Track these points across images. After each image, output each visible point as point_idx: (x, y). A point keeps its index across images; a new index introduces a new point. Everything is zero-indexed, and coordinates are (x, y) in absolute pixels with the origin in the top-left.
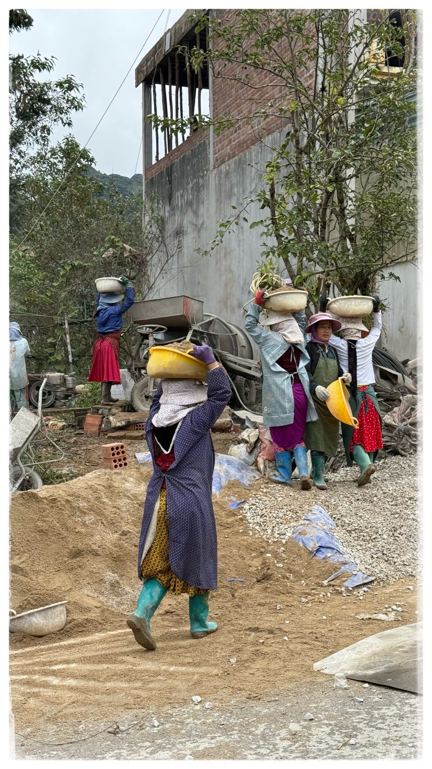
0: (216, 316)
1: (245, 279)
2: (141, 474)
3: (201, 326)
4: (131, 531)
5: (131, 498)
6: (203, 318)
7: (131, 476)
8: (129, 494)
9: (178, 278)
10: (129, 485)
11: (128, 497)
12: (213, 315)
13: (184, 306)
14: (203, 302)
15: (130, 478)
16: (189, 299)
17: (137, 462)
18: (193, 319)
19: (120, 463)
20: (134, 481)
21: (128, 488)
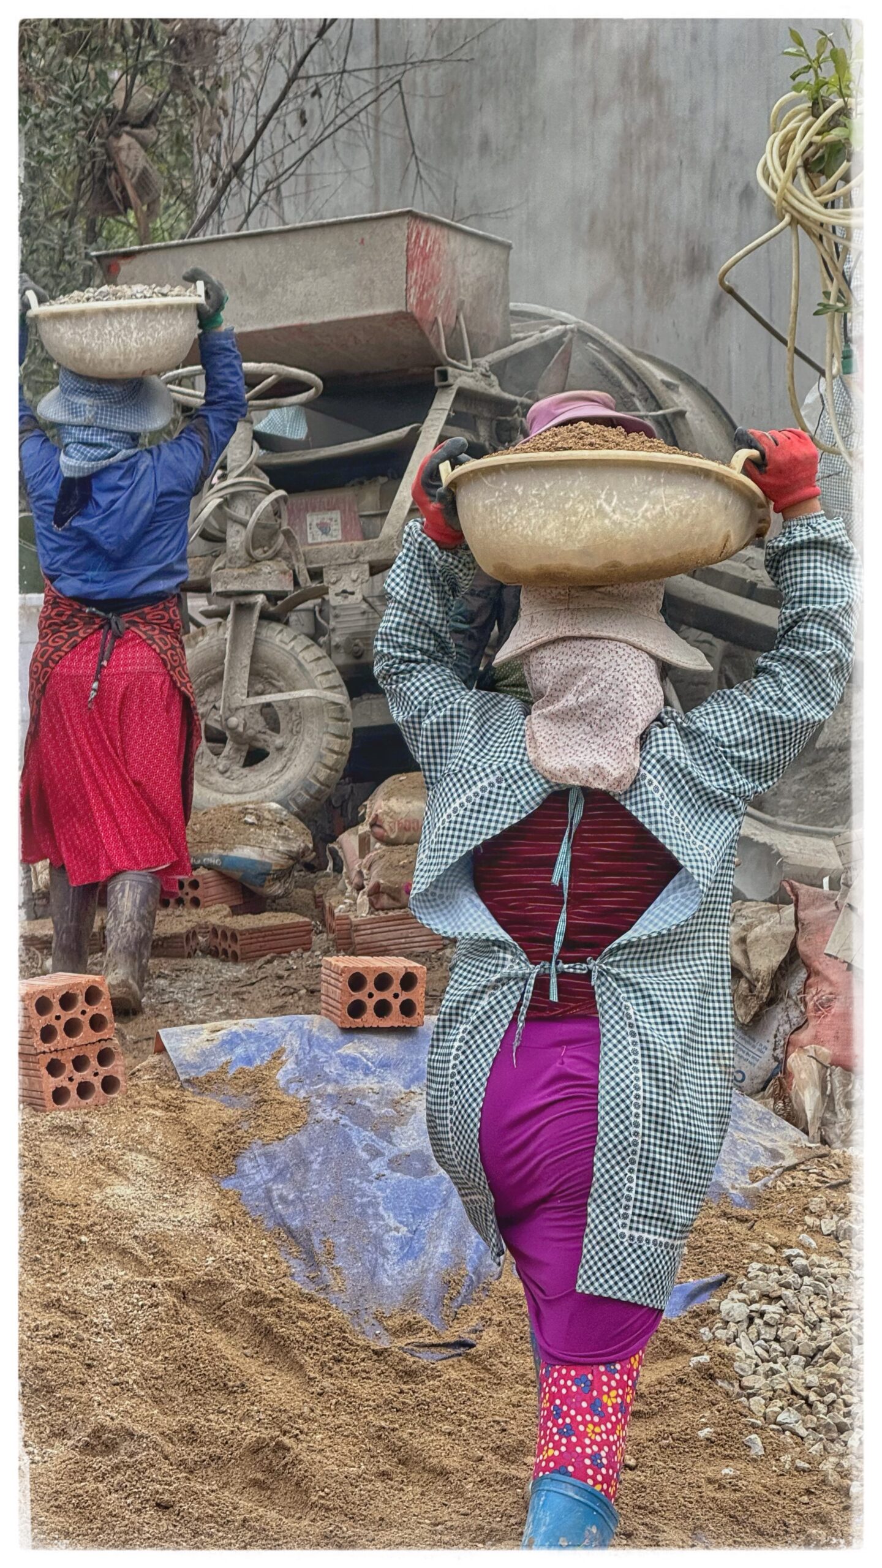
0: (573, 320)
1: (727, 129)
2: (190, 1133)
3: (498, 368)
4: (138, 1429)
5: (137, 1260)
6: (507, 332)
7: (138, 1145)
8: (125, 1239)
9: (377, 119)
10: (127, 1191)
11: (124, 1252)
12: (564, 315)
13: (409, 266)
14: (508, 247)
15: (129, 1157)
16: (434, 231)
17: (168, 1075)
18: (454, 334)
19: (78, 1077)
20: (153, 1168)
21: (120, 1206)
